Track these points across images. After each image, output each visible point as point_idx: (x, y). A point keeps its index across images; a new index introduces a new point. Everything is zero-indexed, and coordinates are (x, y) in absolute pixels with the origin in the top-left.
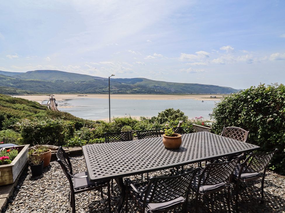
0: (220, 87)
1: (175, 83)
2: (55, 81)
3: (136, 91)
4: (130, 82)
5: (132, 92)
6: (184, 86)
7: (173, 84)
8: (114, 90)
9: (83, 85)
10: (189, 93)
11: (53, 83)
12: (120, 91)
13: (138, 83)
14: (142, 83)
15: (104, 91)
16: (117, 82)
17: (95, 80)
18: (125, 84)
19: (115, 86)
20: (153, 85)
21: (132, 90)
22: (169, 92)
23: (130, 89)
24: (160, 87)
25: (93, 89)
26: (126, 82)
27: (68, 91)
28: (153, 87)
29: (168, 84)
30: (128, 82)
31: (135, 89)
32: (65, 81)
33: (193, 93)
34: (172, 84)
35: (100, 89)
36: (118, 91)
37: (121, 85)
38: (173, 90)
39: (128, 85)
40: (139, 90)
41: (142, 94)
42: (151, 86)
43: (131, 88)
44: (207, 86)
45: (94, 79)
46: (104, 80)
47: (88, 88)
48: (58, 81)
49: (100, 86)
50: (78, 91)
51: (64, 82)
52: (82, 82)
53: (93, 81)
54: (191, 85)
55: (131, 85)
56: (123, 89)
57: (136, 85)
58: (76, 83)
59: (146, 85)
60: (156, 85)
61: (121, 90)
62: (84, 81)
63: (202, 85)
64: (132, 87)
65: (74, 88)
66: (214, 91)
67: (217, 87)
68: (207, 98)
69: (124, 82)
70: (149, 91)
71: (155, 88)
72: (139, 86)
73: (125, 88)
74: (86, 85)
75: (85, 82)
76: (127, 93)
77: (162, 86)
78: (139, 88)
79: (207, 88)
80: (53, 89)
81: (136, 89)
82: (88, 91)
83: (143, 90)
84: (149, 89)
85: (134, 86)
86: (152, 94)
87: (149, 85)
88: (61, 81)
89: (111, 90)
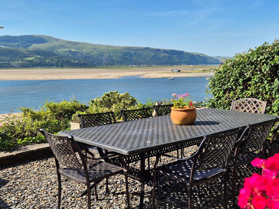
0: (187, 54)
3: (31, 61)
4: (17, 43)
5: (22, 64)
6: (125, 53)
10: (134, 66)
13: (35, 46)
18: (7, 47)
20: (66, 50)
21: (22, 60)
22: (98, 64)
23: (19, 58)
24: (81, 54)
26: (9, 44)
28: (66, 54)
29: (95, 47)
30: (12, 44)
31: (29, 59)
33: (142, 66)
34: (103, 48)
38: (105, 60)
39: (14, 49)
40: (37, 61)
41: (46, 68)
43: (21, 56)
44: (165, 51)
54: (137, 50)
55: (21, 49)
56: (2, 57)
57: (32, 50)
59: (53, 51)
60: (73, 50)
64: (23, 53)
66: (177, 60)
67: (181, 52)
69: (3, 43)
70: (58, 62)
71: (70, 55)
73: (7, 56)
76: (13, 67)
77: (84, 51)
78: (39, 56)
79: (165, 54)
81: (31, 59)
83: (47, 61)
84: (58, 58)
85: (27, 53)
86: (66, 67)
87: (58, 50)
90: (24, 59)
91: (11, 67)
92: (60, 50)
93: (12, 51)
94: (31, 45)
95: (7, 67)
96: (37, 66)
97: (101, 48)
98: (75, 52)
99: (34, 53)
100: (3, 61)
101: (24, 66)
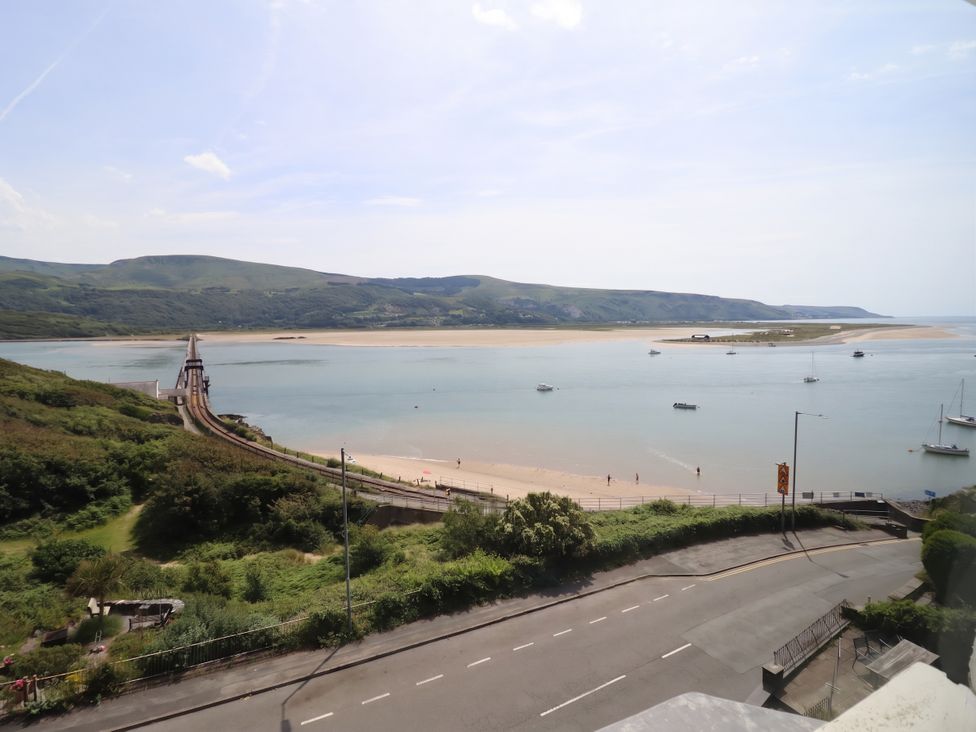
0: (724, 301)
1: (581, 291)
2: (203, 290)
3: (459, 316)
4: (439, 289)
5: (445, 321)
6: (609, 300)
7: (578, 293)
8: (389, 315)
9: (293, 299)
11: (195, 296)
12: (408, 321)
13: (465, 293)
14: (477, 292)
15: (359, 321)
16: (401, 289)
17: (330, 286)
18: (426, 295)
19: (395, 303)
20: (511, 297)
21: (446, 315)
22: (563, 319)
23: (441, 311)
24: (536, 304)
25: (325, 314)
26: (429, 289)
27: (248, 321)
28: (512, 304)
29: (560, 292)
30: (432, 290)
31: (455, 313)
32: (234, 291)
35: (345, 312)
36: (402, 317)
37: (412, 299)
38: (577, 313)
39: (435, 298)
40: (468, 315)
41: (479, 328)
42: (505, 300)
43: (445, 309)
44: (681, 296)
45: (325, 281)
46: (359, 284)
48: (210, 288)
49: (344, 303)
50: (277, 321)
51: (230, 293)
52: (289, 291)
53: (322, 289)
55: (444, 298)
56: (420, 311)
57: (461, 299)
58: (271, 296)
59: (490, 300)
60: (523, 298)
61: (411, 316)
62: (295, 287)
63: (667, 296)
64: (448, 304)
65: (265, 312)
66: (704, 313)
68: (682, 340)
69: (421, 289)
70: (499, 317)
71: (518, 306)
72: (467, 302)
73: (425, 308)
74: (303, 300)
75: (298, 293)
76: (431, 327)
77: (541, 299)
78: (470, 309)
81: (459, 312)
82: (307, 322)
83: (481, 315)
84: (500, 311)
85: (453, 303)
86: (510, 327)
87: (500, 298)
88: (222, 288)
89: (382, 315)
90: (448, 313)
92: (503, 298)
93: (433, 300)
94: (459, 291)
95: (425, 327)
96: (467, 325)
97: (568, 294)
98: (525, 300)
99: (464, 303)
100: (420, 316)
101: (447, 324)
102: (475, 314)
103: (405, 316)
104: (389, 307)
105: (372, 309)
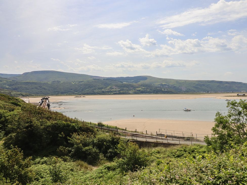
1: (186, 81)
2: (52, 82)
3: (139, 90)
4: (132, 81)
6: (197, 84)
7: (184, 82)
8: (114, 90)
9: (81, 85)
10: (204, 92)
11: (49, 84)
12: (121, 92)
13: (141, 82)
14: (146, 82)
15: (103, 92)
16: (118, 81)
17: (94, 80)
18: (127, 83)
19: (116, 86)
20: (159, 83)
21: (135, 90)
22: (179, 91)
23: (133, 89)
24: (168, 86)
25: (92, 90)
26: (129, 81)
27: (65, 93)
28: (159, 86)
29: (177, 81)
31: (138, 89)
32: (62, 82)
33: (210, 92)
34: (182, 82)
35: (99, 89)
36: (119, 91)
37: (122, 84)
38: (184, 89)
39: (131, 84)
40: (143, 90)
41: (147, 94)
42: (157, 84)
43: (134, 87)
44: (227, 83)
45: (92, 78)
46: (104, 79)
47: (86, 89)
48: (54, 81)
49: (99, 86)
50: (75, 92)
51: (60, 83)
52: (80, 82)
53: (91, 81)
54: (205, 82)
55: (134, 84)
56: (125, 88)
57: (140, 84)
58: (73, 84)
59: (151, 84)
60: (163, 84)
61: (122, 90)
62: (82, 80)
63: (221, 82)
65: (71, 89)
66: (236, 88)
67: (240, 83)
68: (234, 96)
69: (126, 81)
70: (154, 91)
71: (162, 86)
72: (142, 85)
73: (127, 88)
74: (84, 85)
75: (83, 82)
77: (170, 84)
78: (144, 87)
79: (227, 85)
80: (49, 90)
81: (140, 89)
82: (86, 92)
83: (148, 90)
84: (155, 88)
85: (137, 86)
86: (159, 93)
87: (155, 84)
88: (58, 81)
89: (112, 90)
90: (136, 89)
91: (129, 93)
92: (156, 84)
93: (130, 85)
94: (140, 81)
95: (127, 94)
96: (143, 93)
97: (181, 82)
98: (164, 84)
99: (141, 85)
100: (125, 90)
101: (135, 93)
102: (146, 90)
103: (120, 90)
104: (114, 87)
105: (108, 87)
